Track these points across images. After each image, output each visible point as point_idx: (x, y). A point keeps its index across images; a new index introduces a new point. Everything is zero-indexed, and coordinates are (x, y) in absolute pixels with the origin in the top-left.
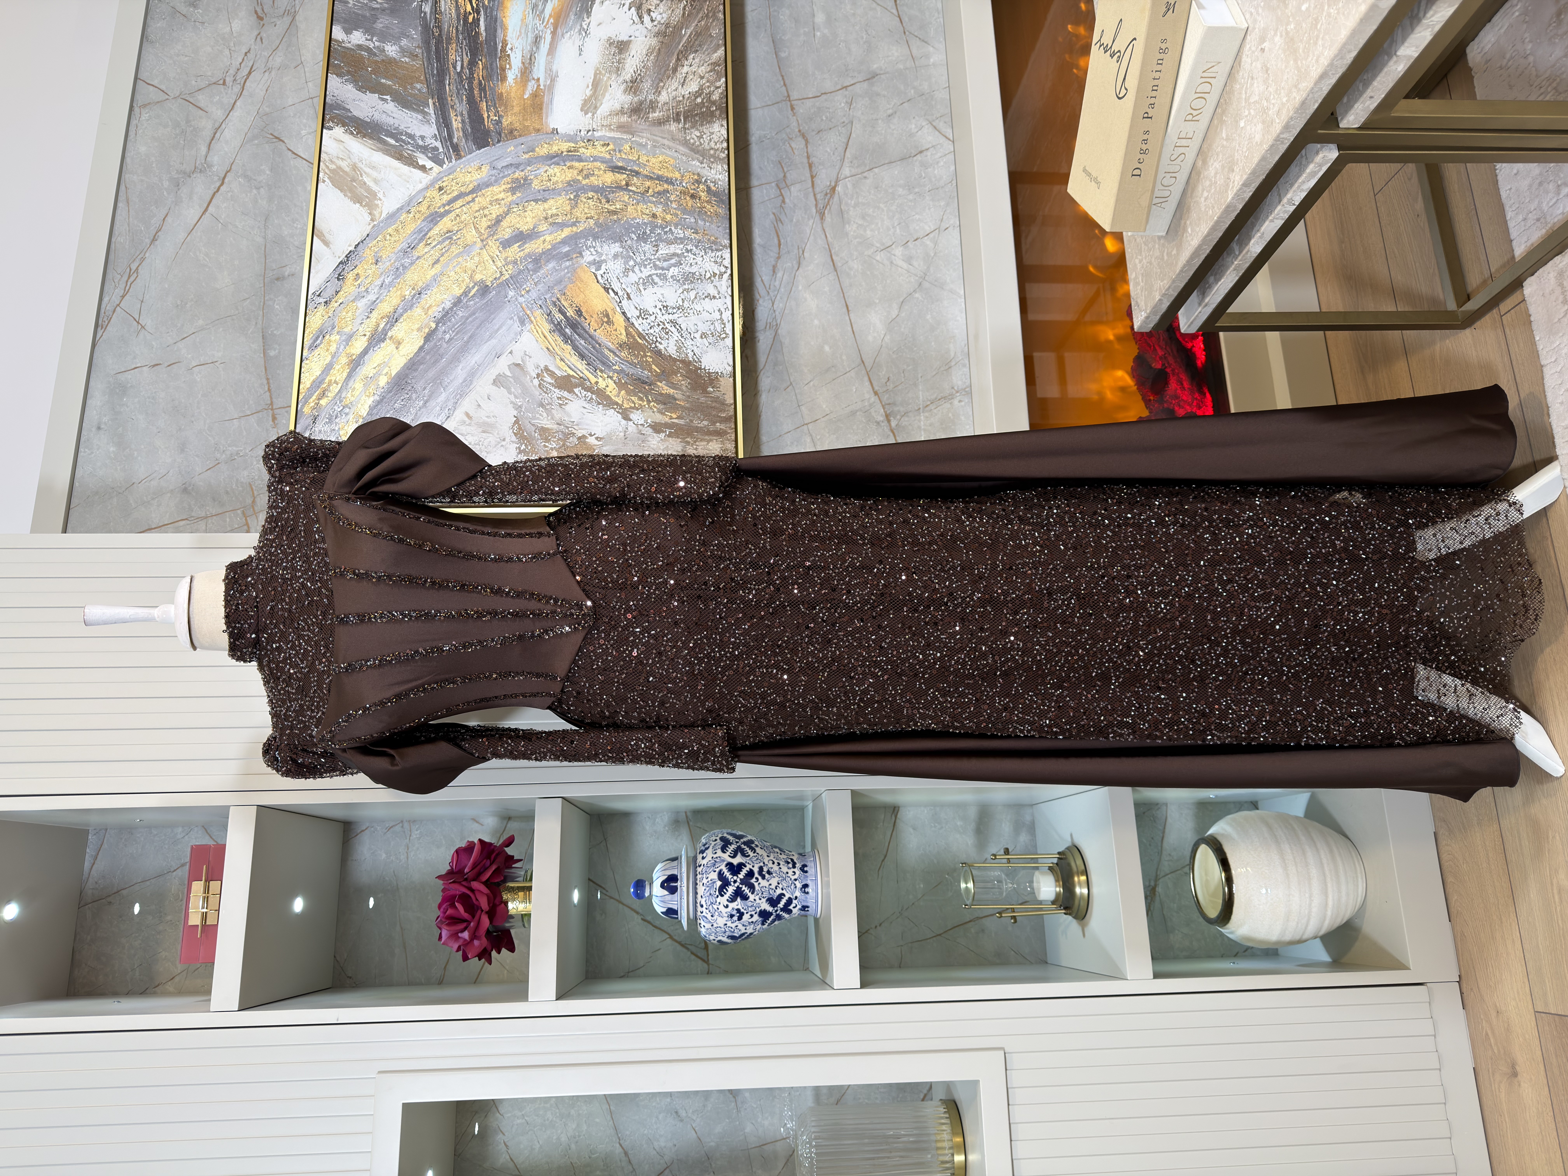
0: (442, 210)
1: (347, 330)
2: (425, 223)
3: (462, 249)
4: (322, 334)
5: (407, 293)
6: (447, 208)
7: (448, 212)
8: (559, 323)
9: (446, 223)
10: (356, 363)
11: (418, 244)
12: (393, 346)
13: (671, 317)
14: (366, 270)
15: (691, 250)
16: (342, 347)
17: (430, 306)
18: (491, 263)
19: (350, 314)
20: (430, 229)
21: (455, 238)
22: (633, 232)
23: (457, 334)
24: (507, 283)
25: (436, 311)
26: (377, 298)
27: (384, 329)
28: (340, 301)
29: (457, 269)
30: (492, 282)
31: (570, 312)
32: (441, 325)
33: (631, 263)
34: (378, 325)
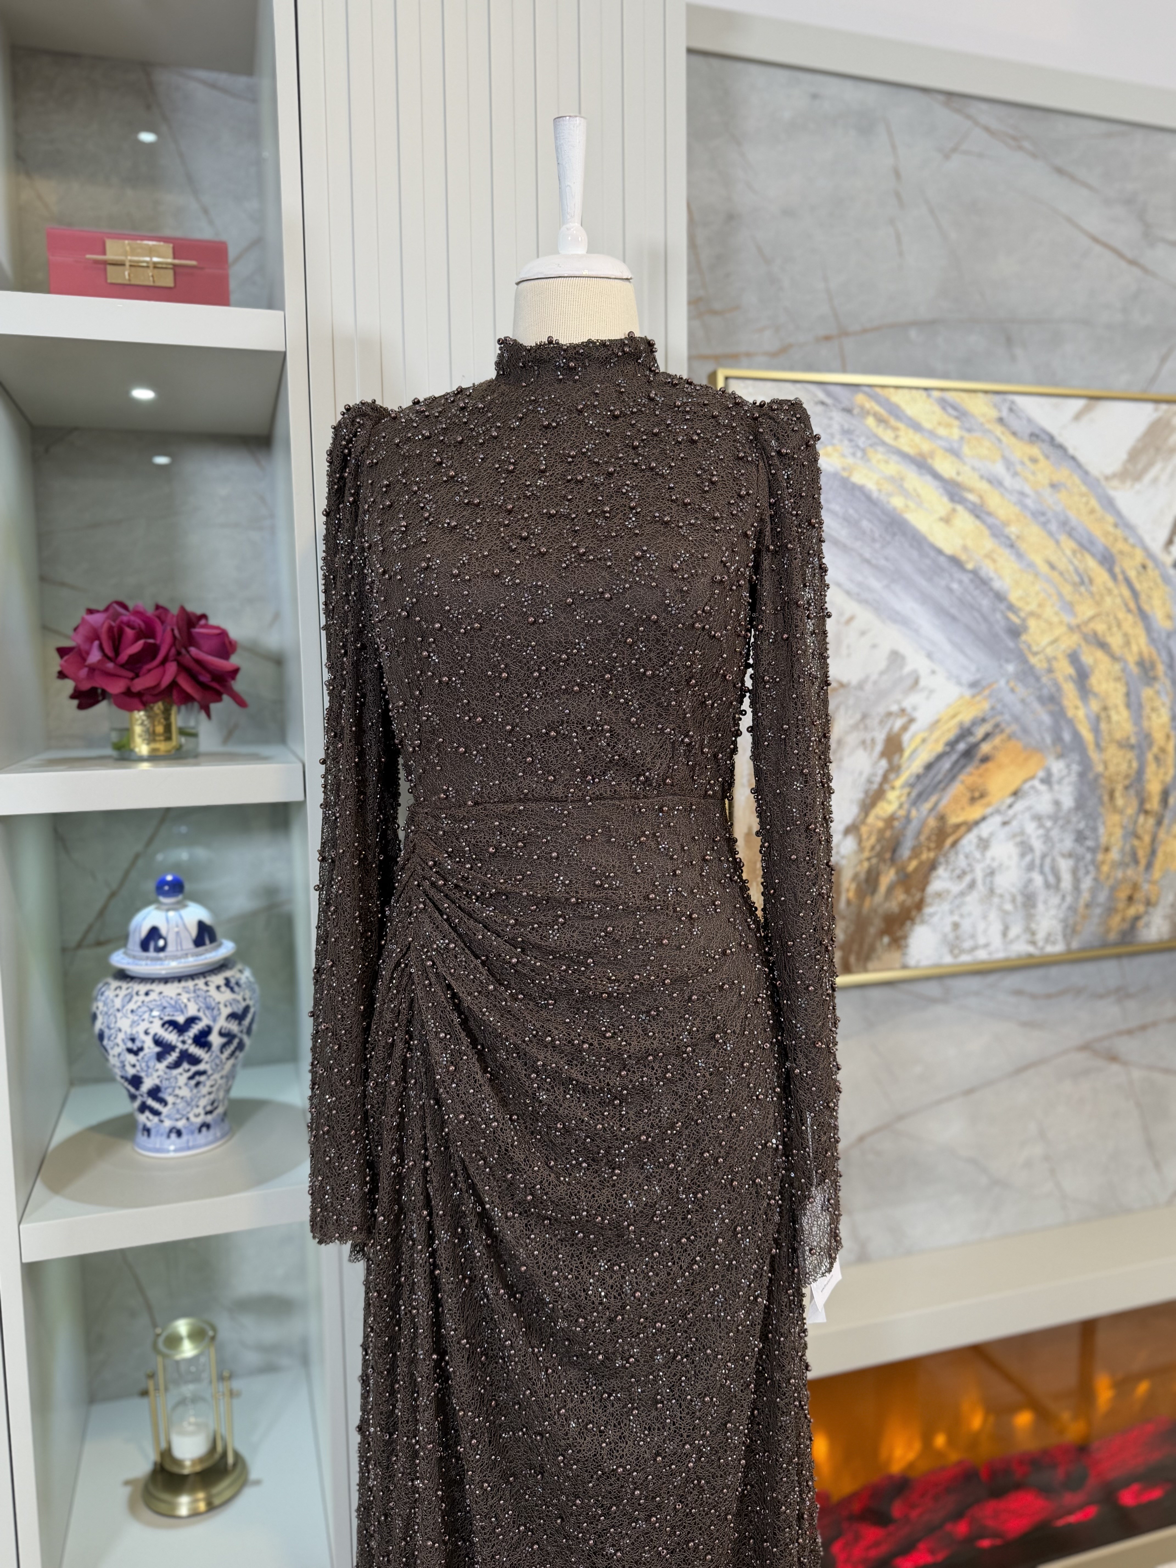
0: (1117, 570)
1: (966, 450)
2: (1101, 548)
3: (1068, 598)
4: (961, 414)
5: (1013, 529)
6: (1120, 577)
7: (1114, 577)
8: (971, 733)
9: (1101, 576)
10: (921, 464)
11: (1075, 540)
12: (943, 513)
13: (979, 881)
14: (1043, 472)
15: (1064, 901)
16: (944, 444)
17: (994, 561)
18: (1050, 639)
19: (986, 452)
20: (1093, 556)
21: (1083, 589)
22: (1087, 823)
23: (958, 599)
24: (1025, 661)
25: (988, 569)
26: (1006, 489)
27: (966, 500)
28: (1004, 438)
29: (1043, 594)
30: (1025, 642)
31: (985, 748)
32: (971, 576)
33: (1049, 824)
34: (971, 490)
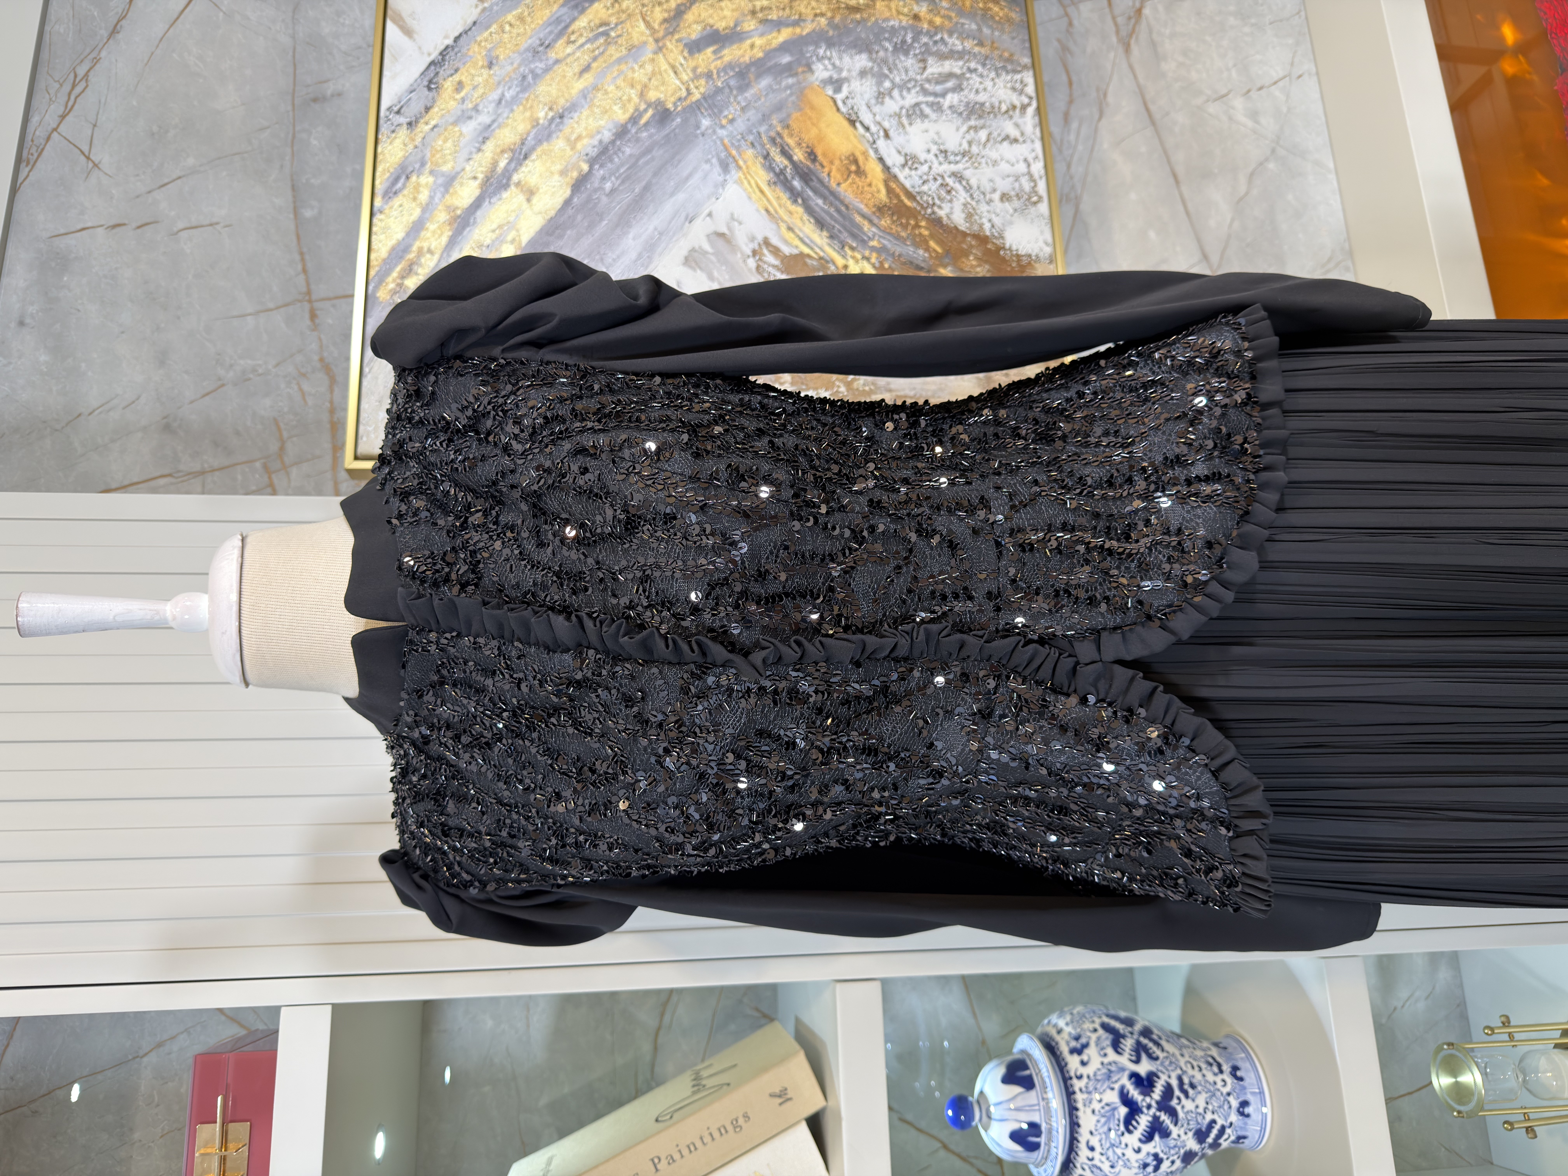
1: (446, 168)
2: (565, 10)
3: (624, 52)
4: (403, 172)
5: (541, 115)
8: (782, 172)
9: (598, 11)
10: (464, 219)
11: (555, 40)
12: (521, 198)
13: (953, 168)
14: (473, 76)
15: (975, 70)
16: (439, 195)
17: (579, 138)
18: (672, 74)
19: (449, 144)
20: (574, 20)
21: (613, 34)
22: (886, 39)
23: (623, 182)
24: (698, 105)
25: (588, 145)
26: (494, 121)
27: (506, 169)
28: (433, 123)
29: (619, 82)
30: (675, 104)
31: (799, 155)
32: (597, 167)
33: (887, 84)
34: (495, 164)
